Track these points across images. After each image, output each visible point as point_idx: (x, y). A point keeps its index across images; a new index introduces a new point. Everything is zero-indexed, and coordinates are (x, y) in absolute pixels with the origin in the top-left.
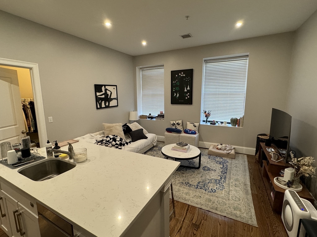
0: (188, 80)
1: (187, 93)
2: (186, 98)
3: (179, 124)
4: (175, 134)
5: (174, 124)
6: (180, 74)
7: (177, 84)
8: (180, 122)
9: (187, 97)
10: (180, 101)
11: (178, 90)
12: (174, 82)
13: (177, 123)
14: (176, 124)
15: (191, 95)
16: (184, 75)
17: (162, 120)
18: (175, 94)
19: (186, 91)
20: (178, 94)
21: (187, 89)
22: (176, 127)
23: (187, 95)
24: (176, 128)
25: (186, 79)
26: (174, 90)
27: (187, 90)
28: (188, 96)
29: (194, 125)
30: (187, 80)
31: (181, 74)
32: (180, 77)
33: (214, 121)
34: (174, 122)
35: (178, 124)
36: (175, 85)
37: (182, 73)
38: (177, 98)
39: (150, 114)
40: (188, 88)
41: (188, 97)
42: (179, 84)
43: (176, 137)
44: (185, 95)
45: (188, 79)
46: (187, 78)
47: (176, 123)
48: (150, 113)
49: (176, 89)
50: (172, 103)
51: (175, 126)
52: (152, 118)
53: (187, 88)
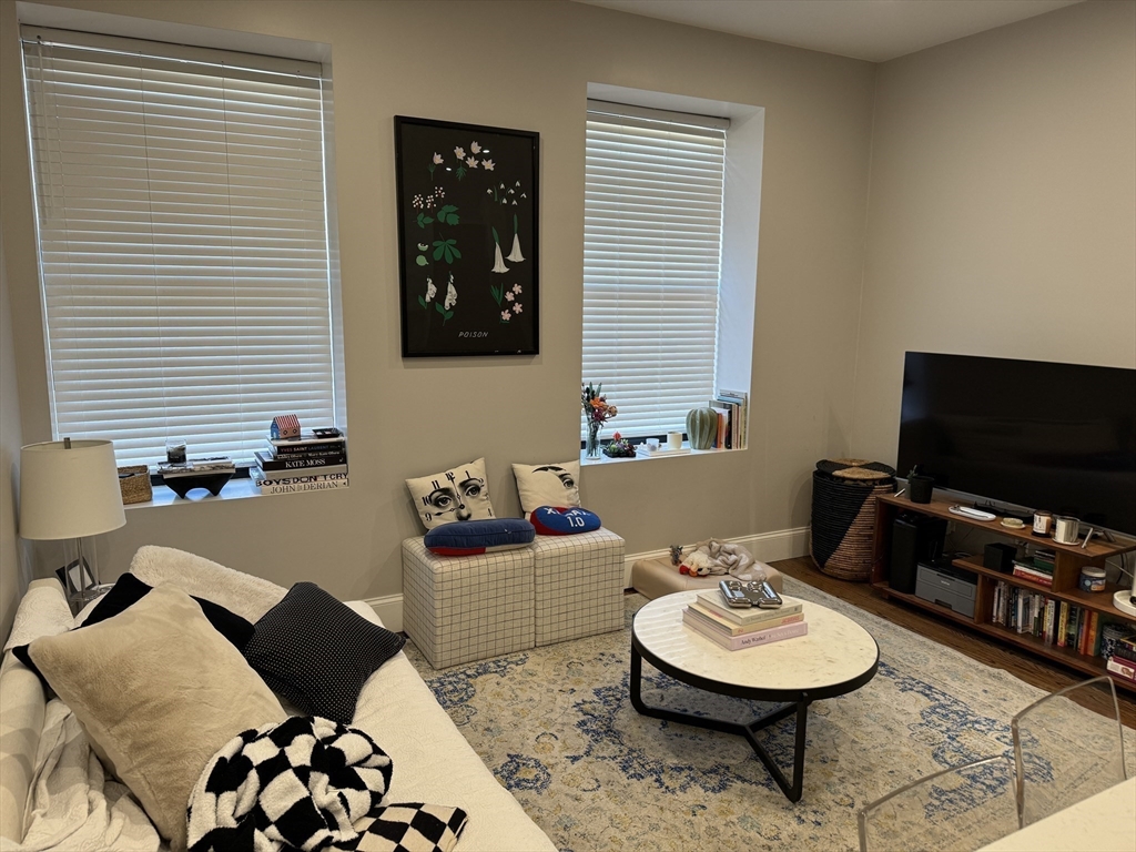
0: (510, 198)
1: (505, 282)
2: (506, 316)
3: (476, 489)
4: (508, 557)
5: (446, 491)
6: (460, 153)
7: (441, 217)
8: (475, 470)
9: (512, 312)
10: (466, 335)
11: (450, 260)
12: (417, 201)
13: (464, 485)
14: (457, 490)
15: (532, 298)
16: (489, 165)
17: (328, 482)
18: (432, 290)
19: (500, 267)
20: (451, 289)
21: (511, 258)
22: (464, 513)
23: (510, 297)
24: (461, 518)
25: (503, 194)
26: (422, 261)
27: (507, 263)
28: (512, 303)
29: (561, 476)
30: (510, 201)
31: (469, 153)
32: (461, 172)
33: (617, 435)
34: (444, 483)
35: (470, 487)
36: (429, 220)
37: (475, 148)
38: (449, 316)
39: (177, 457)
40: (516, 255)
41: (518, 308)
42: (454, 220)
43: (517, 573)
44: (495, 292)
45: (508, 195)
46: (507, 188)
47: (458, 481)
48: (173, 443)
49: (437, 256)
50: (408, 352)
51: (451, 505)
52: (214, 481)
53: (506, 251)
